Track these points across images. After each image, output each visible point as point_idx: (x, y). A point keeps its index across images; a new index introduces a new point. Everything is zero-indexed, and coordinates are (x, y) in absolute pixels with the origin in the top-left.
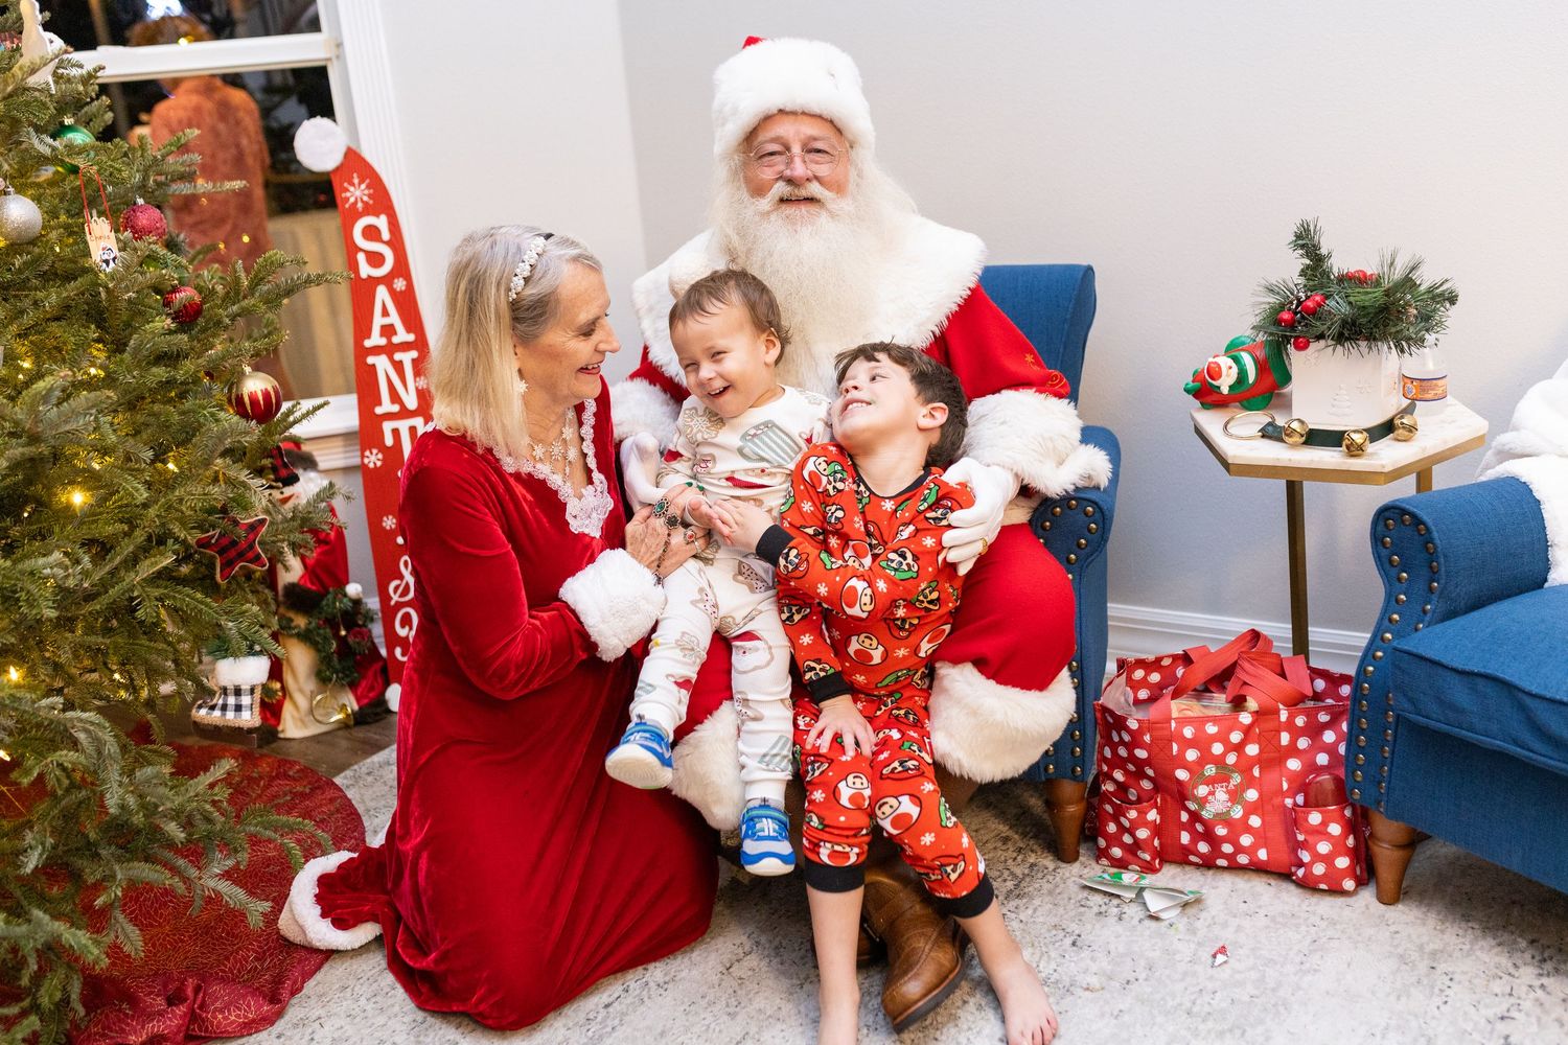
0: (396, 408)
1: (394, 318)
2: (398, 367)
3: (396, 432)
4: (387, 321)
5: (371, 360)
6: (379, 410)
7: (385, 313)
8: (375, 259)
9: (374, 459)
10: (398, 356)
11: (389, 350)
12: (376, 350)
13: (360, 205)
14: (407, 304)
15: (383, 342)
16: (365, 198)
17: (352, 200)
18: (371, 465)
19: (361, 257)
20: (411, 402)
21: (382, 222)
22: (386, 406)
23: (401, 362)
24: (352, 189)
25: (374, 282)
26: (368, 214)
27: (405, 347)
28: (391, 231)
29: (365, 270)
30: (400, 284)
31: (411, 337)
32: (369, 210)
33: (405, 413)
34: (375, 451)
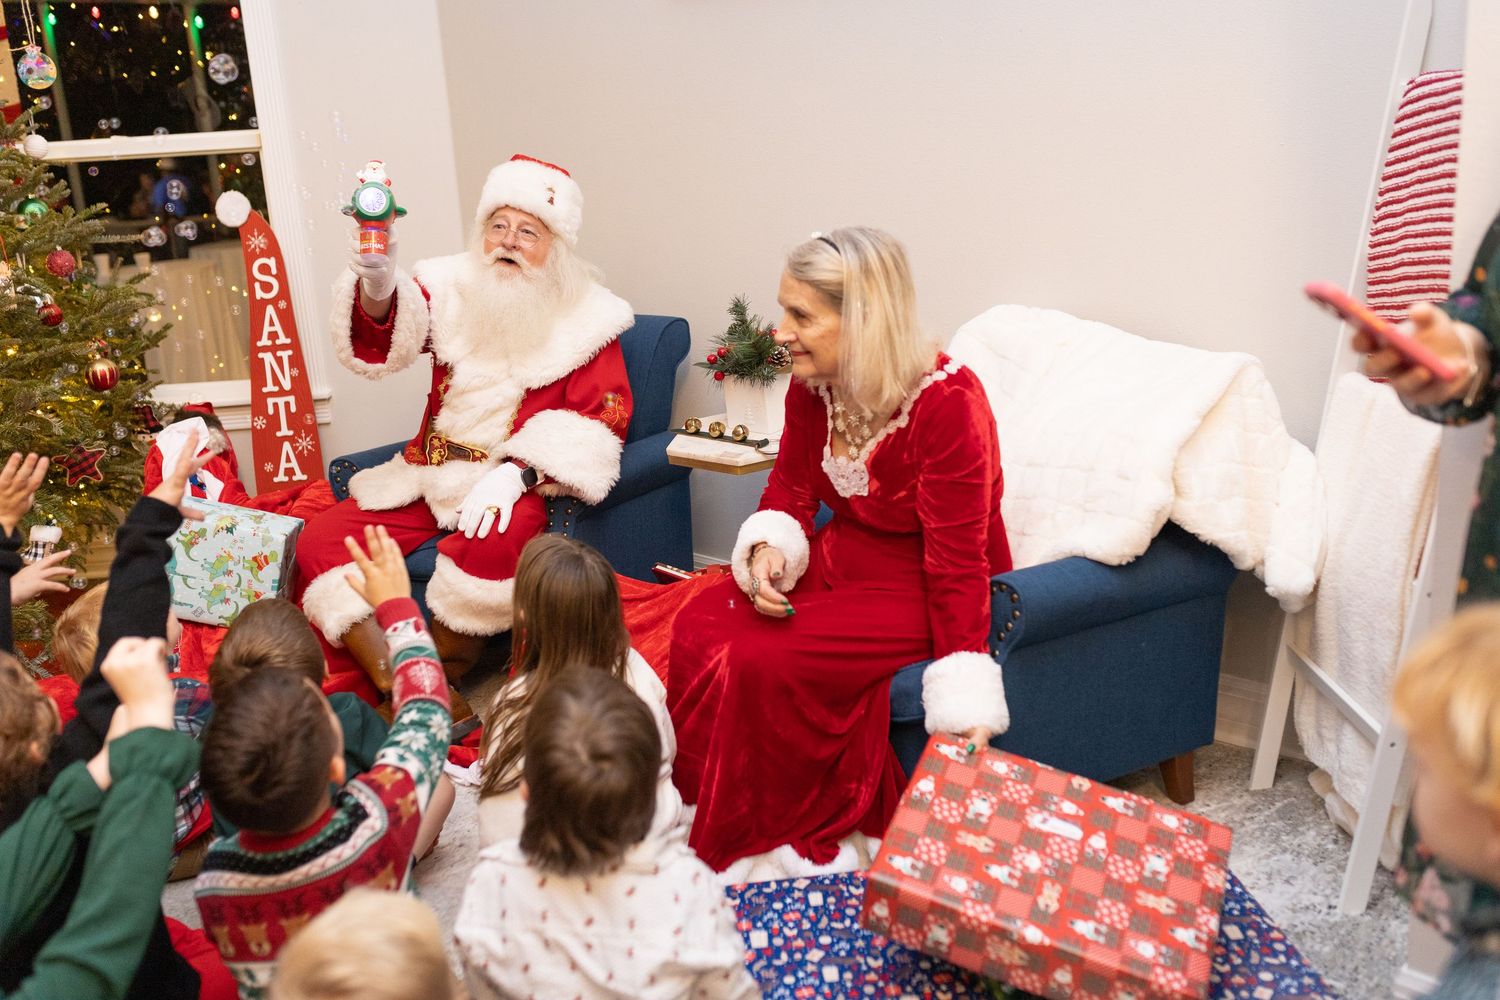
0: (276, 389)
1: (278, 328)
2: (279, 361)
3: (276, 405)
4: (272, 329)
5: (261, 355)
6: (265, 390)
7: (272, 324)
8: (267, 287)
9: (261, 423)
10: (279, 354)
11: (273, 349)
12: (265, 349)
13: (258, 250)
14: (288, 319)
15: (269, 343)
16: (262, 246)
17: (253, 246)
18: (259, 427)
19: (257, 286)
20: (287, 385)
21: (272, 262)
22: (270, 387)
23: (281, 357)
24: (253, 239)
25: (264, 303)
26: (263, 257)
27: (284, 347)
28: (278, 268)
29: (260, 294)
30: (282, 304)
31: (288, 341)
32: (265, 253)
33: (282, 393)
34: (261, 418)
